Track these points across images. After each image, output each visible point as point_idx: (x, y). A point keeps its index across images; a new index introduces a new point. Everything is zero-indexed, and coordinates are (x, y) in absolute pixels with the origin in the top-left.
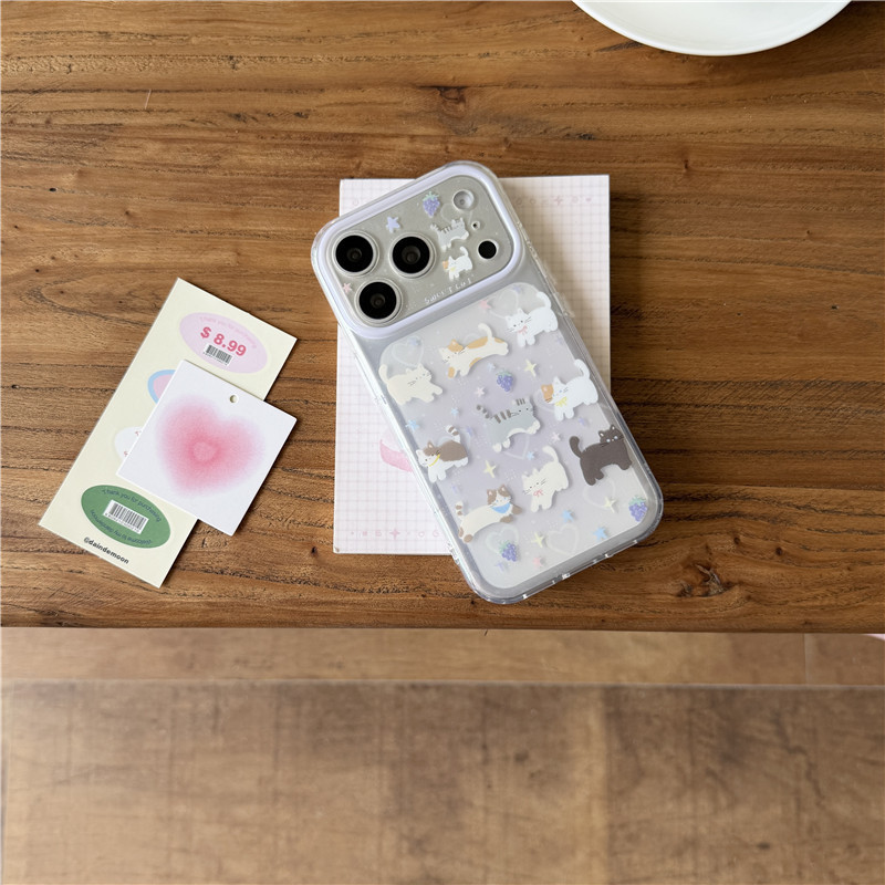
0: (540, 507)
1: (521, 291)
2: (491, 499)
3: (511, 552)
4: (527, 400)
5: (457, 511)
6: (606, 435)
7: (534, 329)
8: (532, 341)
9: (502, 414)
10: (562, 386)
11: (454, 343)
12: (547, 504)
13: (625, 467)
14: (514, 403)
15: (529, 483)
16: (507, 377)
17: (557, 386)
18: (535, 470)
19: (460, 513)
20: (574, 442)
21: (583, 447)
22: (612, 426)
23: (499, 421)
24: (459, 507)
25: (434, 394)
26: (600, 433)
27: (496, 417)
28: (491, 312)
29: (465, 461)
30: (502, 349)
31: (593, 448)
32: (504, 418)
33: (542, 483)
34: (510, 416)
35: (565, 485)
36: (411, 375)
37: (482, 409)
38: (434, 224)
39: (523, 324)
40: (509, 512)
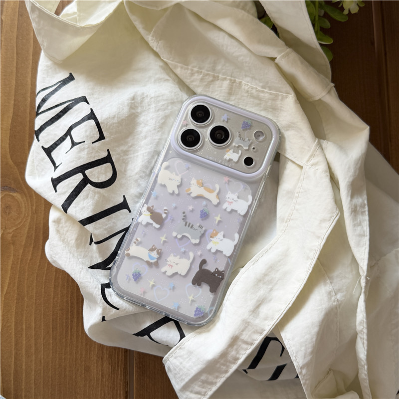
0: (166, 272)
1: (245, 189)
2: (152, 250)
3: (137, 277)
4: (204, 229)
5: (135, 241)
6: (218, 272)
7: (234, 206)
8: (229, 210)
9: (190, 224)
10: (222, 237)
11: (201, 181)
12: (169, 273)
13: (211, 291)
14: (198, 225)
15: (172, 259)
16: (206, 213)
17: (220, 235)
18: (179, 257)
19: (135, 243)
20: (204, 262)
21: (205, 267)
23: (186, 225)
24: (137, 240)
25: (173, 191)
26: (217, 269)
27: (186, 223)
28: (227, 185)
29: (158, 226)
30: (215, 201)
31: (208, 272)
32: (189, 226)
33: (176, 264)
34: (191, 228)
35: (183, 274)
36: (173, 176)
37: (184, 215)
38: (239, 132)
39: (232, 201)
40: (153, 261)
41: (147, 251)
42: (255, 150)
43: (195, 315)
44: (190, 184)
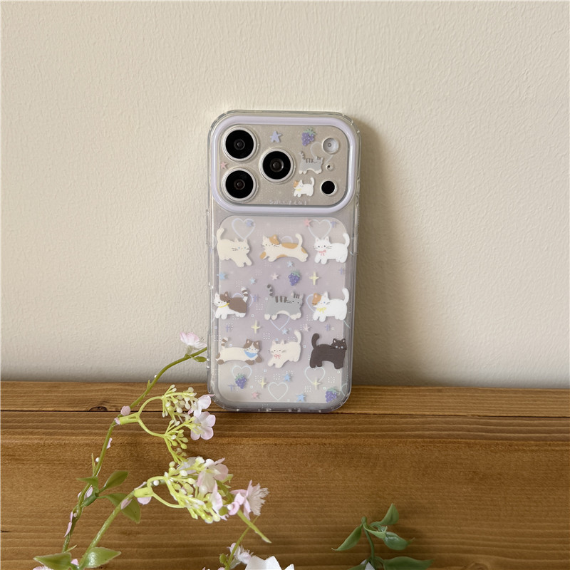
0: (274, 365)
2: (247, 346)
3: (242, 382)
4: (301, 297)
5: (223, 342)
6: (337, 342)
7: (330, 255)
8: (324, 262)
9: (281, 298)
10: (328, 300)
11: (275, 238)
12: (279, 365)
13: (337, 367)
14: (292, 294)
15: (275, 347)
16: (296, 276)
17: (324, 298)
18: (283, 342)
19: (223, 345)
20: (316, 337)
21: (320, 342)
22: (344, 339)
23: (277, 301)
24: (224, 340)
25: (245, 264)
26: (334, 339)
27: (277, 298)
29: (242, 315)
30: (302, 257)
31: (324, 347)
32: (281, 301)
33: (283, 352)
34: (285, 302)
35: (296, 359)
36: (237, 244)
37: (270, 288)
38: (302, 152)
39: (324, 248)
40: (254, 358)
41: (242, 350)
42: (331, 168)
43: (327, 401)
44: (262, 246)
